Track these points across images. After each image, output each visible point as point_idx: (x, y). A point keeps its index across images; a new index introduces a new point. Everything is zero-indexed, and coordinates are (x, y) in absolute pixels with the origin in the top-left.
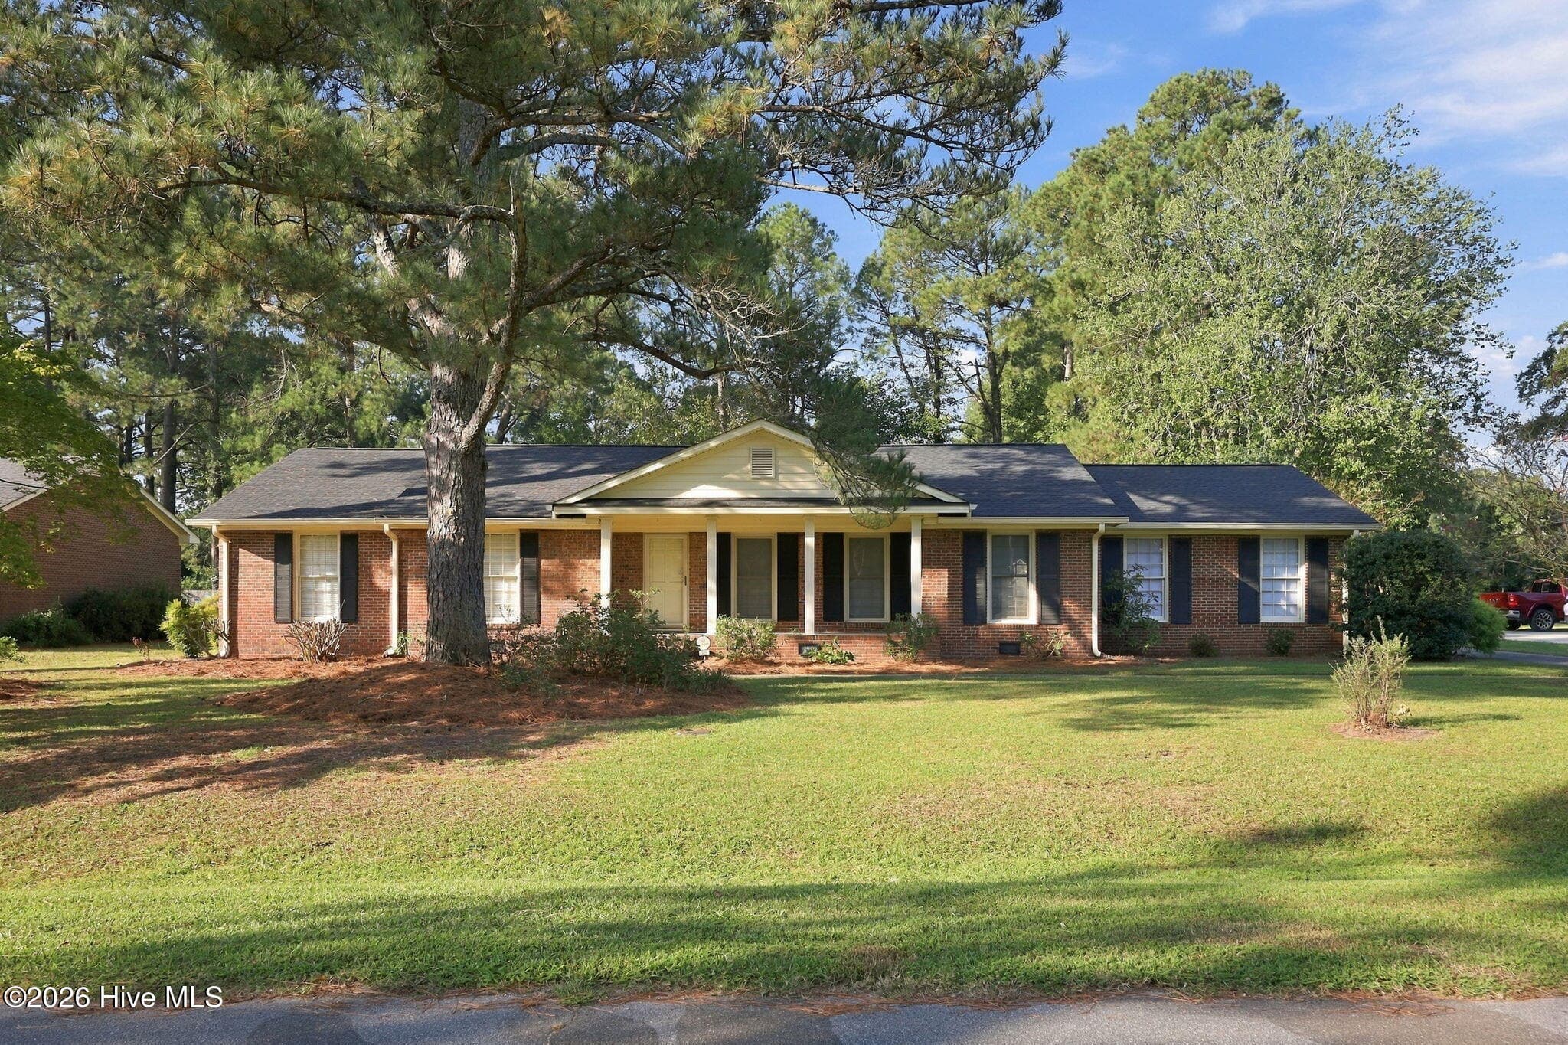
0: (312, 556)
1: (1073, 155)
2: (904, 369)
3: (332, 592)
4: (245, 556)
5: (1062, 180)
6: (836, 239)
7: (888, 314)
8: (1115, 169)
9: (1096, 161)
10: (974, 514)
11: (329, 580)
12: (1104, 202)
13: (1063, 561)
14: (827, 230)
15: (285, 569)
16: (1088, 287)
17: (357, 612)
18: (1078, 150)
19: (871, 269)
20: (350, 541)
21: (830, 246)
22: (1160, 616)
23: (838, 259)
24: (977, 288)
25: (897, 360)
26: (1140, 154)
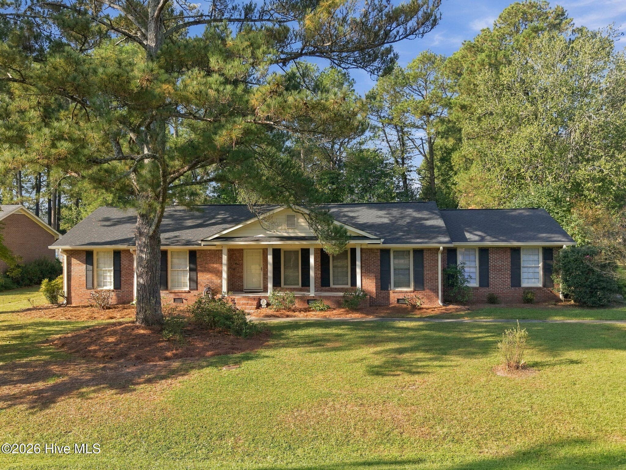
0: (101, 261)
1: (463, 44)
2: (388, 142)
3: (110, 276)
4: (74, 261)
5: (458, 56)
6: (355, 83)
7: (380, 117)
8: (482, 51)
9: (473, 47)
10: (383, 243)
11: (110, 271)
12: (476, 67)
13: (425, 262)
14: (351, 79)
15: (90, 267)
16: (469, 108)
17: (120, 285)
18: (465, 41)
19: (372, 97)
20: (117, 254)
21: (352, 86)
22: (474, 283)
23: (355, 93)
24: (418, 108)
25: (385, 138)
26: (494, 43)
